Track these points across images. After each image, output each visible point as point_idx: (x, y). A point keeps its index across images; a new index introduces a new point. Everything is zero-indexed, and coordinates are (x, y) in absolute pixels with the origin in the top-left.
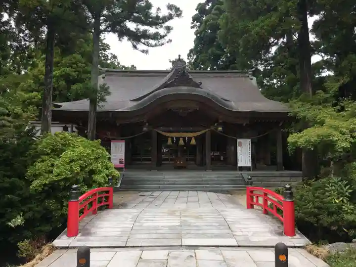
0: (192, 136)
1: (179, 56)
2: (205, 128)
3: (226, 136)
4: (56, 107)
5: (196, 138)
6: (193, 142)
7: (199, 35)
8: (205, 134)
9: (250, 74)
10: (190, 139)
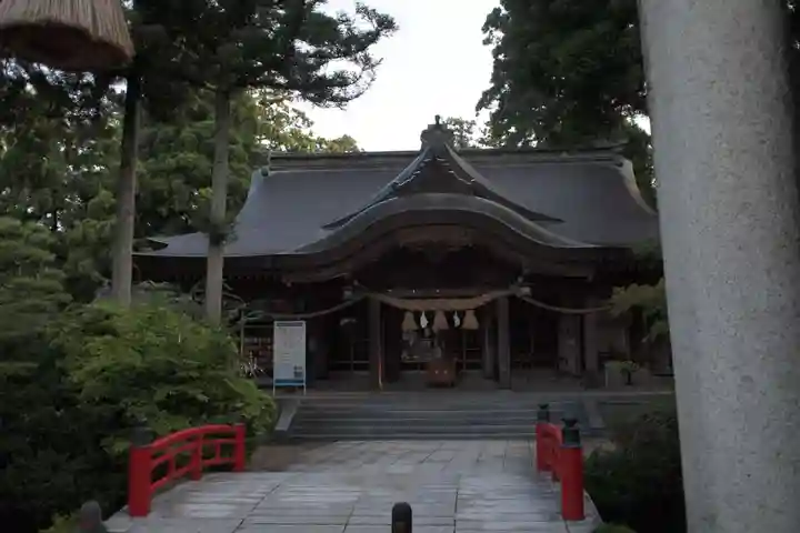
0: (465, 308)
1: (437, 117)
3: (557, 309)
4: (155, 249)
5: (479, 312)
6: (471, 322)
7: (501, 57)
8: (493, 304)
9: (617, 153)
10: (462, 314)
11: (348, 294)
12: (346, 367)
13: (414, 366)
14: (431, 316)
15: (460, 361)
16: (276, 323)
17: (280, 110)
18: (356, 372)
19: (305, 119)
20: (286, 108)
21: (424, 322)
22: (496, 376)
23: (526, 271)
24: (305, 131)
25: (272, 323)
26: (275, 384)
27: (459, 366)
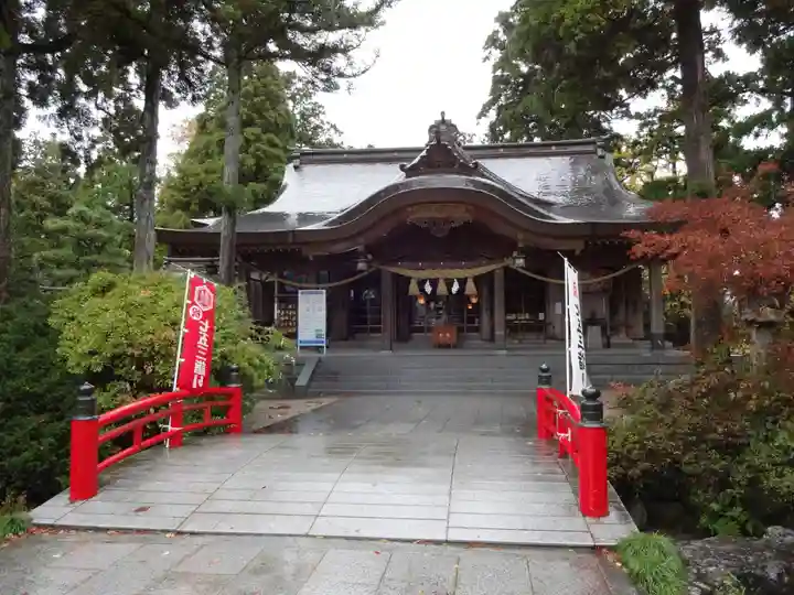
1: (443, 113)
2: (491, 260)
3: (544, 279)
5: (477, 280)
6: (471, 288)
8: (491, 273)
9: (599, 147)
10: (462, 281)
11: (361, 266)
12: (364, 331)
13: (421, 330)
14: (434, 283)
15: (461, 325)
16: (300, 291)
17: (318, 123)
18: (372, 335)
19: (336, 130)
20: (322, 122)
21: (428, 289)
22: (492, 339)
23: (520, 245)
24: (336, 140)
25: (297, 293)
26: (299, 344)
27: (460, 330)
